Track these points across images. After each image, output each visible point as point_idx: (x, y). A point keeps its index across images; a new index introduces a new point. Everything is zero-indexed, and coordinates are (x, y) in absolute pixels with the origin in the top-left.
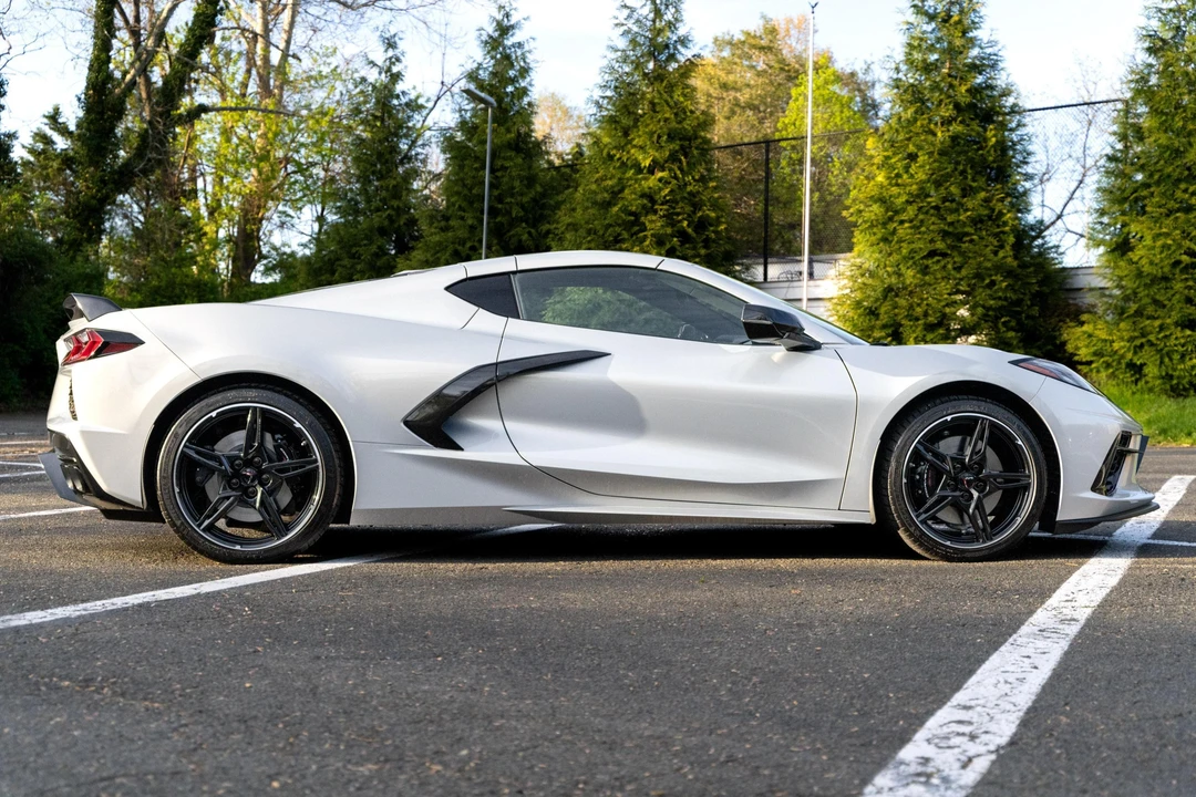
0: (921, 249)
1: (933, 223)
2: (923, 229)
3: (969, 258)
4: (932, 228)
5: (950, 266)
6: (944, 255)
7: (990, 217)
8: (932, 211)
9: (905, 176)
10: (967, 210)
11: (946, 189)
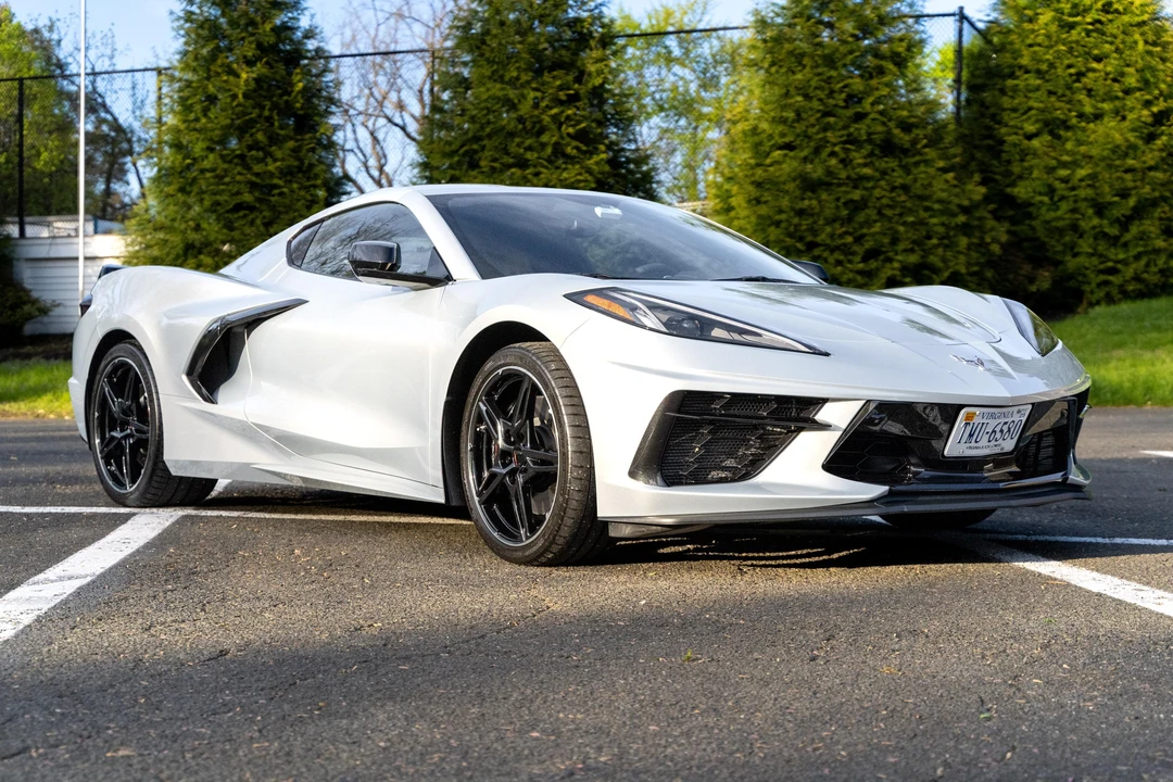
0: (226, 201)
1: (240, 173)
2: (227, 180)
3: (280, 213)
4: (238, 178)
5: (258, 222)
6: (251, 208)
7: (300, 169)
8: (236, 160)
9: (204, 120)
10: (275, 160)
11: (252, 135)
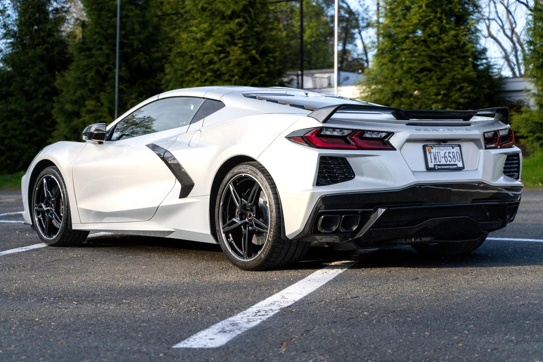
0: (416, 67)
1: (424, 51)
2: (416, 54)
3: (446, 72)
4: (423, 53)
5: (434, 78)
6: (430, 70)
7: (458, 46)
8: (421, 43)
9: (403, 21)
10: (444, 42)
11: (430, 28)
